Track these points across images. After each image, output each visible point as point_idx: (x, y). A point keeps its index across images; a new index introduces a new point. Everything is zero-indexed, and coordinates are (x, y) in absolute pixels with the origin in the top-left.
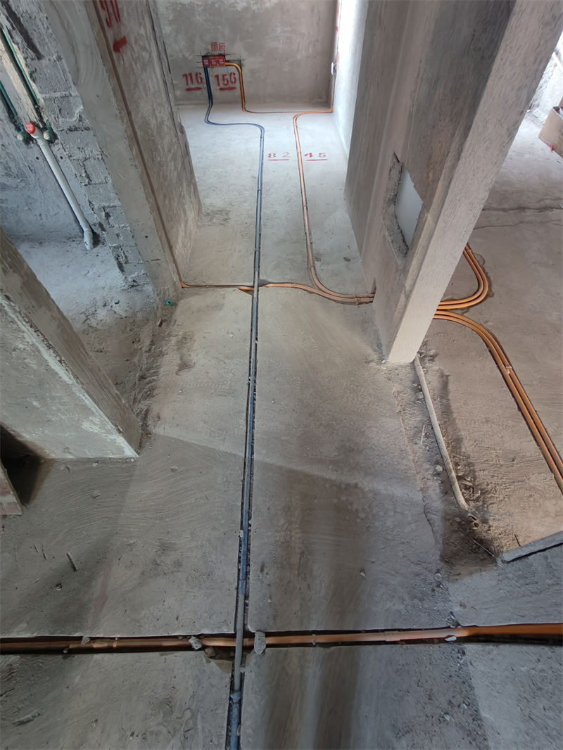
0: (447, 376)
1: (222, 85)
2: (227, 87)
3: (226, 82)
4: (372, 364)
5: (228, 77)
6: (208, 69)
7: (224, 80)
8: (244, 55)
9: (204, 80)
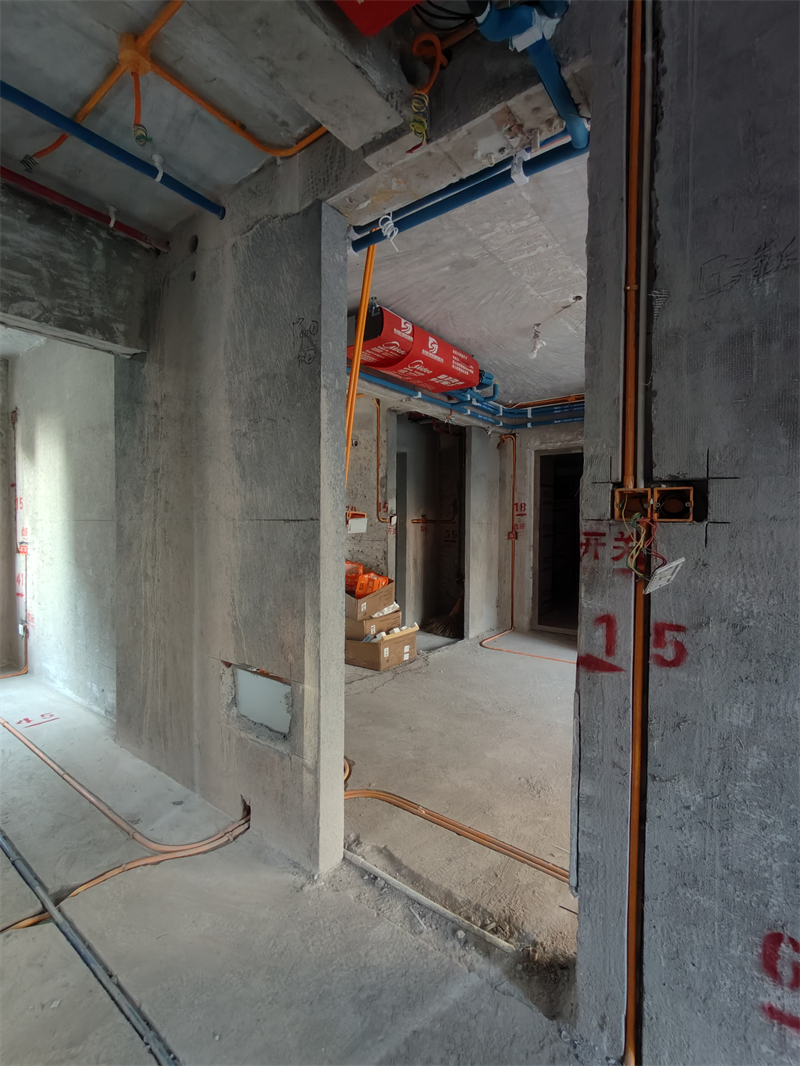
0: (385, 848)
4: (307, 888)
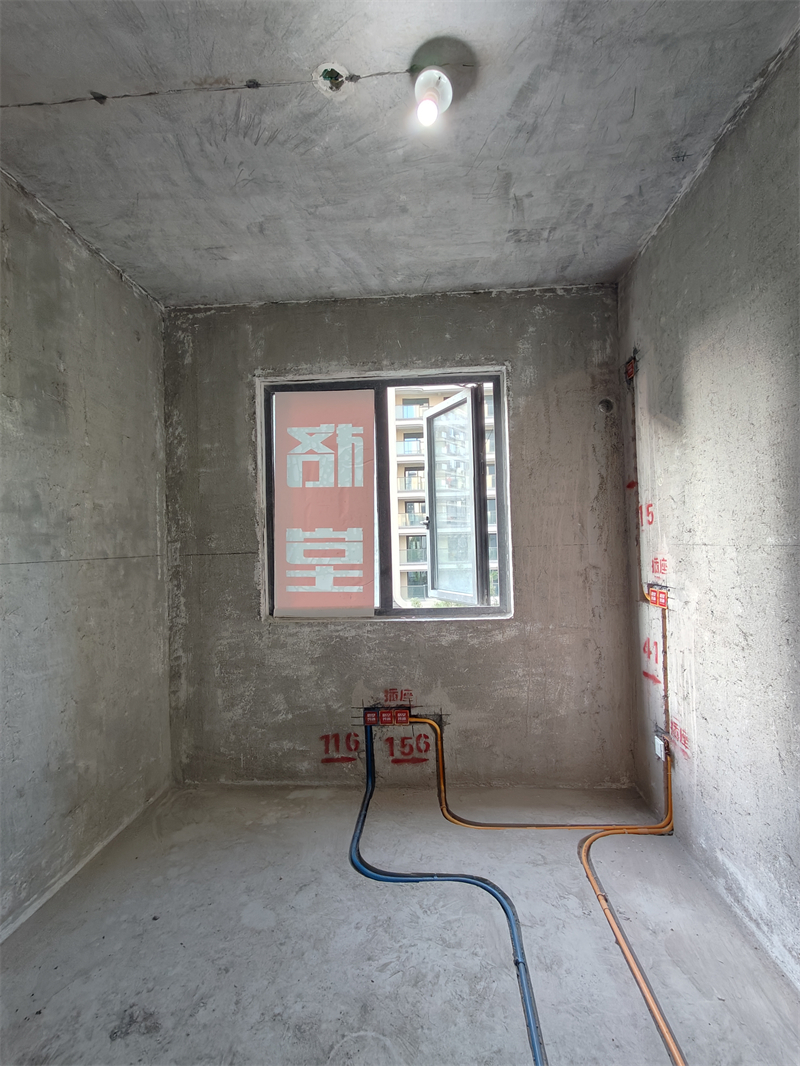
1: (398, 754)
2: (410, 757)
3: (407, 750)
5: (413, 742)
6: (374, 728)
7: (403, 746)
8: (448, 707)
9: (363, 746)
